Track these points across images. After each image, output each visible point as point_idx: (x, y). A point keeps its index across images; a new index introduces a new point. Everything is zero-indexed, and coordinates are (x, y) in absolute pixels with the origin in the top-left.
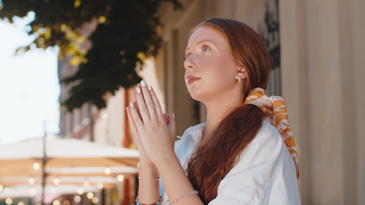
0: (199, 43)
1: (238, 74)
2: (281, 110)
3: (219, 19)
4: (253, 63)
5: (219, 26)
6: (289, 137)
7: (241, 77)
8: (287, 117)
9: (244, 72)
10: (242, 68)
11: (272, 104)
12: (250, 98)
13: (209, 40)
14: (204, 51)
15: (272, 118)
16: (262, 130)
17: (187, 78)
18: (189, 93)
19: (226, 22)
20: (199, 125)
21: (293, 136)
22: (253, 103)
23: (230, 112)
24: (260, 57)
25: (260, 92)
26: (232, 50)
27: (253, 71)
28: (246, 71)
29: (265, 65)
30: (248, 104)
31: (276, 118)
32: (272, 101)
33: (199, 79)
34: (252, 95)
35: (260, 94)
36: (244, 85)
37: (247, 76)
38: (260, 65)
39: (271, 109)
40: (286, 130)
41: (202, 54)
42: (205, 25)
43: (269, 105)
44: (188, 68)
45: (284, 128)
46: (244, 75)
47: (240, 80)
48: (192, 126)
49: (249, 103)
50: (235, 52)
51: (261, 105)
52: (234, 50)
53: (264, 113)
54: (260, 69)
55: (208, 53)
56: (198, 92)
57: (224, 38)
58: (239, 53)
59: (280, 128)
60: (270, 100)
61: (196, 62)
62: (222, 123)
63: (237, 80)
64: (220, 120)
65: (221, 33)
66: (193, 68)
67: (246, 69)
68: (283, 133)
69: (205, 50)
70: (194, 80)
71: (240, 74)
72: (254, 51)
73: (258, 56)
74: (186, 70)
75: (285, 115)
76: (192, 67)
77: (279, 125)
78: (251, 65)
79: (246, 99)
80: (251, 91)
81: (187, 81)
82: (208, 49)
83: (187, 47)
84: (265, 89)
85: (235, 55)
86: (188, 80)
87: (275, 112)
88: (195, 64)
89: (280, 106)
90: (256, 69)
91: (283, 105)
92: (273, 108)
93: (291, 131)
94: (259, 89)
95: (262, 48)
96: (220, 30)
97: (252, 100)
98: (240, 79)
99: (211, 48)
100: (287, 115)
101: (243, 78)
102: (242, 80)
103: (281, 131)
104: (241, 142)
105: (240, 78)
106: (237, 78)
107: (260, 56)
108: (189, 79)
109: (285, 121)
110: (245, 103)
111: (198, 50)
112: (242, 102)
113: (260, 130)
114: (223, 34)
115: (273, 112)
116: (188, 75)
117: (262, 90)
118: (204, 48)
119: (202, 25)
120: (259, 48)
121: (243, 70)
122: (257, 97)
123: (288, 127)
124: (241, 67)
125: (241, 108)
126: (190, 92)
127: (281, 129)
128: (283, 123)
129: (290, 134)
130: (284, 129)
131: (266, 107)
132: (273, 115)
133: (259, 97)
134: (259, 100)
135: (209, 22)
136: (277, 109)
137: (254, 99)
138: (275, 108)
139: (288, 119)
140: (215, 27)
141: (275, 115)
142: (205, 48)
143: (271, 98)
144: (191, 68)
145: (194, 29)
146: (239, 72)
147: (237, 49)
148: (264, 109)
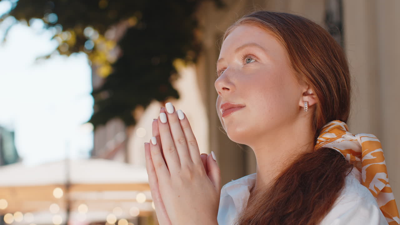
0: (238, 49)
1: (303, 99)
2: (375, 157)
3: (269, 13)
4: (326, 81)
5: (270, 23)
6: (389, 201)
7: (308, 102)
8: (385, 169)
9: (312, 94)
10: (309, 88)
11: (360, 147)
12: (324, 138)
13: (254, 45)
14: (248, 63)
15: (360, 170)
16: (344, 194)
17: (222, 107)
18: (224, 131)
19: (280, 17)
20: (246, 178)
21: (394, 200)
22: (330, 145)
23: (293, 161)
24: (338, 71)
25: (339, 128)
26: (291, 60)
27: (327, 93)
28: (315, 93)
29: (344, 83)
30: (323, 148)
31: (367, 170)
32: (361, 143)
33: (241, 107)
34: (327, 132)
35: (340, 132)
36: (313, 117)
37: (317, 101)
38: (338, 84)
39: (359, 154)
40: (384, 190)
41: (243, 67)
42: (246, 22)
43: (355, 148)
44: (221, 91)
45: (381, 186)
46: (313, 98)
47: (307, 109)
48: (234, 180)
49: (323, 146)
50: (297, 63)
51: (343, 149)
52: (294, 60)
53: (348, 161)
54: (338, 90)
55: (252, 66)
56: (239, 130)
57: (279, 40)
58: (304, 65)
59: (375, 187)
60: (357, 140)
61: (234, 80)
62: (280, 179)
63: (301, 108)
64: (277, 174)
65: (272, 33)
66: (230, 91)
67: (315, 91)
68: (379, 195)
69: (248, 61)
70: (232, 109)
71: (306, 98)
72: (327, 61)
73: (334, 69)
74: (218, 95)
75: (382, 165)
76: (228, 89)
77: (372, 182)
78: (323, 84)
79: (318, 139)
80: (325, 126)
81: (220, 111)
82: (252, 61)
83: (220, 58)
84: (345, 121)
85: (297, 68)
86: (223, 111)
87: (365, 160)
88: (233, 85)
89: (373, 151)
90: (332, 90)
91: (378, 148)
92: (361, 154)
93: (391, 192)
94: (337, 123)
95: (339, 57)
96: (270, 28)
97: (328, 141)
98: (307, 106)
99: (258, 58)
100: (384, 166)
101: (311, 104)
102: (309, 107)
103: (376, 192)
104: (310, 216)
105: (306, 104)
106: (301, 104)
107: (336, 68)
108: (224, 108)
109: (382, 175)
110: (316, 146)
111: (237, 61)
112: (312, 144)
113: (340, 193)
114: (276, 35)
115: (363, 160)
116: (222, 103)
117: (342, 124)
118: (246, 59)
119: (242, 22)
120: (334, 56)
121: (311, 91)
122: (335, 136)
123: (388, 186)
124: (307, 87)
125: (310, 154)
126: (226, 131)
127: (376, 189)
128: (379, 179)
129: (390, 196)
130: (381, 189)
131: (351, 151)
132: (363, 166)
133: (339, 137)
134: (339, 140)
135: (253, 17)
136: (369, 156)
137: (332, 140)
138: (366, 154)
139: (386, 172)
140: (262, 23)
141: (365, 165)
142: (248, 58)
143: (357, 137)
144: (226, 91)
145: (228, 29)
146: (305, 94)
147: (300, 58)
148: (349, 156)
